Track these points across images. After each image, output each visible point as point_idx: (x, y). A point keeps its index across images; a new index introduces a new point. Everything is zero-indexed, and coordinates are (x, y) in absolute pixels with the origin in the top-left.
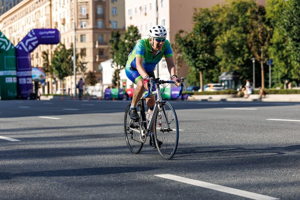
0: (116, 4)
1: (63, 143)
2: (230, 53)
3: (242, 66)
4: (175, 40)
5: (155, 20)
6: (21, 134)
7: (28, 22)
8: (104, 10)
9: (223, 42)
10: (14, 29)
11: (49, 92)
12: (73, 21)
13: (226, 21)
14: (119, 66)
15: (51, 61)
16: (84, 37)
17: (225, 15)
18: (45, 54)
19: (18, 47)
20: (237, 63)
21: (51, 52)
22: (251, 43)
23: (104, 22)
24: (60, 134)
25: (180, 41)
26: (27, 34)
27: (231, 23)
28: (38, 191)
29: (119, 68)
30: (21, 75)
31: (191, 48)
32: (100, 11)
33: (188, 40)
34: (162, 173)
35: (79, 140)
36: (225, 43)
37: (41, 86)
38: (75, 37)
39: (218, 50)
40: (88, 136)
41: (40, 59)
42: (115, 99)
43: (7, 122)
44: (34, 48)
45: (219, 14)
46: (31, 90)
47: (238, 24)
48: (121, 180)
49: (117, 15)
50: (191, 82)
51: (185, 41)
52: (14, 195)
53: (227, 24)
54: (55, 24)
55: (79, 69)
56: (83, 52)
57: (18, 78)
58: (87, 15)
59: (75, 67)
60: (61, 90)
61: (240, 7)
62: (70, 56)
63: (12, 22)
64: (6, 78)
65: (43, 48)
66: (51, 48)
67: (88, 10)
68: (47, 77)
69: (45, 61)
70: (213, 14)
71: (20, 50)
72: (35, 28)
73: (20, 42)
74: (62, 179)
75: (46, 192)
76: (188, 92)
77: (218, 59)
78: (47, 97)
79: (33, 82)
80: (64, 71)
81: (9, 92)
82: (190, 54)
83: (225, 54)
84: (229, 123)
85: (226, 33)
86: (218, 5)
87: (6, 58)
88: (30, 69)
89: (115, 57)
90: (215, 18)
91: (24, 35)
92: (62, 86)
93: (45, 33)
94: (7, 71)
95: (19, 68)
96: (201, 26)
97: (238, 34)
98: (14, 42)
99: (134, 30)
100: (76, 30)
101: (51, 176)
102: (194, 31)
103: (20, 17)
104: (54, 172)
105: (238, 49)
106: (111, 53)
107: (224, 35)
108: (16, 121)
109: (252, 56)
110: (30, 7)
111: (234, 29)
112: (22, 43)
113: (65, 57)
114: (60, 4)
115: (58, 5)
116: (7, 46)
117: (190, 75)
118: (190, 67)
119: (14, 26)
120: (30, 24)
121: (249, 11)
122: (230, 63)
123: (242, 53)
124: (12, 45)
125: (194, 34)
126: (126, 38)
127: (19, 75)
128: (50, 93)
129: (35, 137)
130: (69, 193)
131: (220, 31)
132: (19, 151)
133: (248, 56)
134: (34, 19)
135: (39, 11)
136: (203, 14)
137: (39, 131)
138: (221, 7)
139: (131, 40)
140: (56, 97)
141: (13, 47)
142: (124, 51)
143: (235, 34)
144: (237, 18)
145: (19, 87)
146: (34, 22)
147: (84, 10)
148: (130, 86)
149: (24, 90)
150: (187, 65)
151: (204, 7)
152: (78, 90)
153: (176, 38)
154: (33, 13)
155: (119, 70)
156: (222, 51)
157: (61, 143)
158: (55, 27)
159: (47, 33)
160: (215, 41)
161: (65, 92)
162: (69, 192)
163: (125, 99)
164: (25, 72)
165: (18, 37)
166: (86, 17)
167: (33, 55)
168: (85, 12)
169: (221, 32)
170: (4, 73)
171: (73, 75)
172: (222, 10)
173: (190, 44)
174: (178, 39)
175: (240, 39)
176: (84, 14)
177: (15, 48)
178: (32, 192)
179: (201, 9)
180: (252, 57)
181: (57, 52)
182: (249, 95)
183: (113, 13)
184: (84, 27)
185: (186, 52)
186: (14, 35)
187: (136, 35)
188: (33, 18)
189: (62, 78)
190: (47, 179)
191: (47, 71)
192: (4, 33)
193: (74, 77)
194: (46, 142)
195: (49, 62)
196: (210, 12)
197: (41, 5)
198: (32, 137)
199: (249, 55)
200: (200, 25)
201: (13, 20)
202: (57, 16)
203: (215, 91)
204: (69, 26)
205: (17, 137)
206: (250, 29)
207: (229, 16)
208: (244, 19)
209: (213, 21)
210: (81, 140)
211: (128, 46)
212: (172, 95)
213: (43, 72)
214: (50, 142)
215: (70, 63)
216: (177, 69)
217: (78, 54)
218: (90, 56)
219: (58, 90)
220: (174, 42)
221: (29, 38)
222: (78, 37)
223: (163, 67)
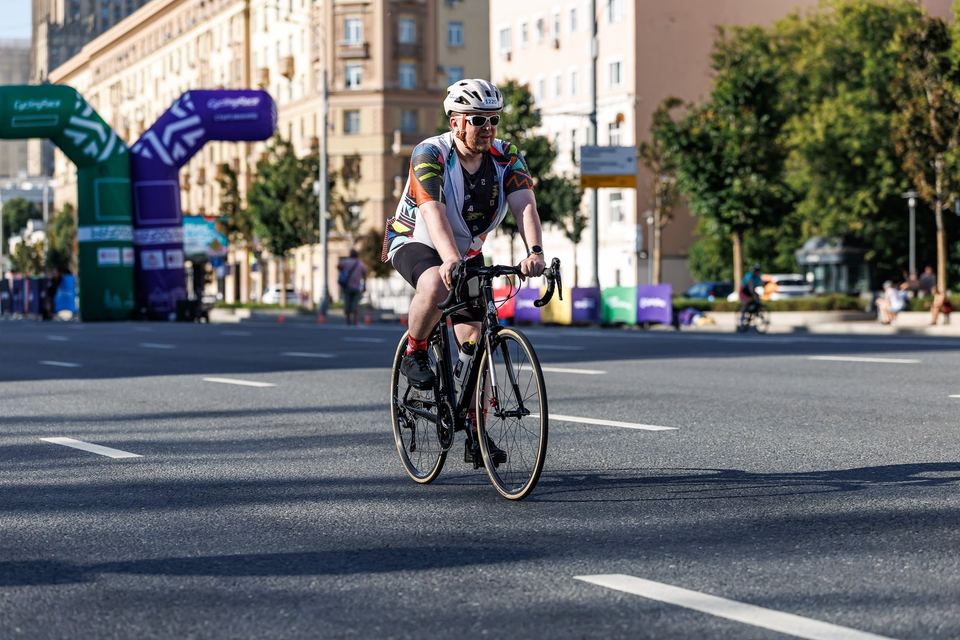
0: (459, 12)
2: (833, 174)
3: (871, 217)
4: (652, 130)
5: (589, 65)
7: (171, 69)
8: (421, 29)
9: (810, 139)
10: (128, 90)
11: (237, 295)
12: (320, 66)
13: (822, 68)
15: (248, 195)
16: (353, 116)
17: (819, 50)
18: (228, 171)
19: (137, 149)
20: (857, 208)
21: (248, 166)
22: (903, 141)
23: (420, 70)
25: (670, 135)
26: (168, 105)
27: (838, 76)
28: (194, 624)
30: (148, 241)
31: (703, 159)
32: (406, 34)
33: (696, 131)
34: (602, 570)
36: (817, 141)
37: (213, 277)
38: (326, 118)
39: (796, 164)
41: (212, 189)
43: (101, 393)
44: (191, 152)
45: (797, 45)
46: (179, 290)
47: (863, 78)
48: (464, 591)
49: (463, 47)
50: (704, 268)
51: (686, 133)
52: (116, 635)
53: (825, 79)
54: (260, 73)
55: (339, 222)
56: (352, 168)
57: (138, 249)
58: (367, 46)
59: (324, 215)
60: (278, 291)
61: (869, 24)
62: (309, 180)
63: (123, 68)
64: (101, 251)
65: (223, 151)
66: (249, 153)
67: (368, 29)
68: (231, 247)
69: (227, 195)
70: (779, 47)
71: (145, 159)
72: (194, 86)
73: (146, 132)
74: (273, 585)
75: (221, 628)
76: (693, 300)
77: (794, 193)
78: (233, 313)
79: (188, 265)
80: (289, 230)
81: (107, 295)
82: (702, 177)
83: (818, 178)
84: (828, 407)
85: (819, 110)
86: (795, 18)
87: (100, 185)
88: (177, 221)
90: (787, 61)
91: (158, 109)
92: (282, 276)
93: (228, 102)
94: (104, 229)
95: (143, 218)
96: (740, 83)
97: (860, 111)
98: (127, 131)
99: (519, 96)
100: (328, 94)
101: (236, 574)
102: (716, 100)
103: (146, 50)
104: (247, 563)
105: (858, 161)
107: (812, 115)
109: (904, 184)
110: (179, 20)
111: (849, 96)
112: (152, 136)
113: (291, 182)
114: (278, 9)
115: (271, 12)
116: (101, 147)
117: (701, 244)
118: (702, 220)
119: (128, 81)
120: (178, 73)
121: (897, 37)
122: (832, 207)
123: (872, 174)
124: (119, 141)
125: (716, 112)
127: (142, 242)
128: (244, 299)
130: (293, 631)
131: (800, 100)
132: (135, 486)
133: (891, 187)
134: (193, 58)
135: (209, 32)
136: (748, 47)
138: (804, 24)
139: (509, 128)
141: (122, 150)
143: (850, 111)
144: (858, 59)
145: (142, 279)
146: (193, 66)
147: (357, 28)
149: (157, 289)
150: (692, 214)
151: (748, 24)
153: (657, 123)
154: (190, 37)
156: (806, 168)
158: (261, 85)
159: (235, 103)
160: (783, 136)
161: (293, 296)
162: (294, 628)
164: (162, 231)
165: (140, 117)
166: (362, 53)
167: (188, 176)
168: (357, 37)
169: (805, 104)
170: (93, 233)
171: (318, 242)
172: (807, 33)
173: (700, 145)
174: (663, 128)
175: (866, 128)
176: (355, 42)
177: (129, 151)
178: (174, 629)
179: (740, 30)
180: (906, 190)
181: (268, 165)
182: (895, 313)
183: (450, 39)
184: (354, 87)
185: (687, 170)
186: (127, 108)
187: (526, 113)
188: (188, 56)
189: (281, 250)
190: (223, 584)
191: (234, 228)
192: (93, 103)
193: (319, 248)
195: (240, 199)
196: (769, 38)
197: (214, 14)
199: (898, 184)
200: (734, 82)
201: (125, 62)
202: (266, 49)
203: (784, 297)
204: (307, 81)
206: (898, 98)
207: (830, 52)
208: (879, 63)
209: (779, 67)
212: (640, 311)
213: (220, 233)
215: (308, 202)
216: (658, 225)
217: (335, 174)
218: (375, 181)
219: (268, 290)
220: (649, 138)
221: (175, 119)
222: (334, 118)
223: (612, 219)
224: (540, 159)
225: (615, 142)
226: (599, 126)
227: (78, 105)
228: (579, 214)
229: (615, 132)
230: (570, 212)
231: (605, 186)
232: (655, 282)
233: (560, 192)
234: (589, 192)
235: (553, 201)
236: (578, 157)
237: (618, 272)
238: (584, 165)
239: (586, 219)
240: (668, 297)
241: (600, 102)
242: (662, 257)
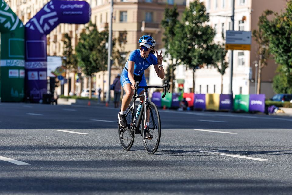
1: (92, 171)
4: (259, 24)
6: (30, 155)
14: (175, 60)
15: (76, 48)
16: (124, 14)
18: (67, 37)
19: (28, 25)
21: (76, 35)
24: (88, 158)
25: (267, 27)
26: (42, 6)
29: (174, 63)
30: (31, 67)
31: (282, 38)
33: (278, 26)
35: (115, 169)
37: (59, 84)
38: (112, 14)
40: (128, 162)
41: (60, 44)
42: (167, 108)
43: (11, 135)
44: (52, 28)
46: (44, 89)
50: (280, 88)
51: (274, 26)
55: (116, 61)
56: (123, 37)
57: (27, 70)
59: (110, 58)
60: (88, 91)
62: (103, 42)
64: (10, 71)
65: (65, 28)
66: (77, 29)
68: (68, 71)
69: (66, 47)
71: (31, 30)
73: (32, 19)
76: (275, 102)
78: (68, 101)
79: (48, 78)
80: (94, 64)
81: (12, 90)
82: (280, 47)
87: (11, 41)
88: (44, 58)
89: (169, 47)
91: (38, 8)
92: (90, 85)
93: (69, 6)
94: (12, 61)
95: (29, 57)
98: (23, 17)
99: (200, 7)
100: (113, 4)
102: (288, 12)
106: (164, 40)
108: (23, 135)
112: (35, 20)
113: (96, 43)
116: (12, 24)
117: (278, 77)
118: (279, 66)
124: (20, 22)
125: (288, 17)
126: (186, 19)
127: (28, 67)
129: (51, 160)
132: (28, 180)
137: (57, 151)
139: (194, 21)
140: (80, 101)
141: (21, 26)
142: (183, 38)
145: (28, 84)
148: (189, 90)
149: (35, 89)
150: (276, 63)
152: (113, 92)
153: (262, 22)
155: (175, 65)
157: (89, 171)
159: (72, 7)
161: (94, 94)
163: (181, 109)
164: (38, 63)
165: (29, 11)
167: (49, 38)
170: (7, 63)
171: (107, 70)
173: (280, 32)
177: (25, 27)
181: (85, 35)
185: (274, 43)
186: (23, 7)
187: (202, 15)
189: (90, 73)
191: (69, 63)
192: (8, 4)
193: (107, 73)
194: (68, 169)
195: (72, 50)
198: (47, 160)
205: (25, 158)
210: (119, 169)
211: (188, 30)
212: (250, 105)
213: (62, 64)
214: (73, 169)
215: (103, 52)
216: (260, 67)
217: (115, 39)
218: (133, 43)
219: (83, 91)
220: (257, 28)
221: (46, 13)
222: (115, 14)
223: (239, 64)
224: (208, 36)
225: (241, 30)
226: (235, 22)
227: (3, 5)
228: (224, 62)
229: (241, 25)
230: (220, 60)
231: (236, 49)
232: (258, 93)
233: (216, 51)
234: (229, 51)
235: (213, 55)
236: (225, 35)
237: (241, 88)
238: (228, 39)
239: (228, 63)
240: (264, 100)
241: (235, 11)
242: (261, 82)
